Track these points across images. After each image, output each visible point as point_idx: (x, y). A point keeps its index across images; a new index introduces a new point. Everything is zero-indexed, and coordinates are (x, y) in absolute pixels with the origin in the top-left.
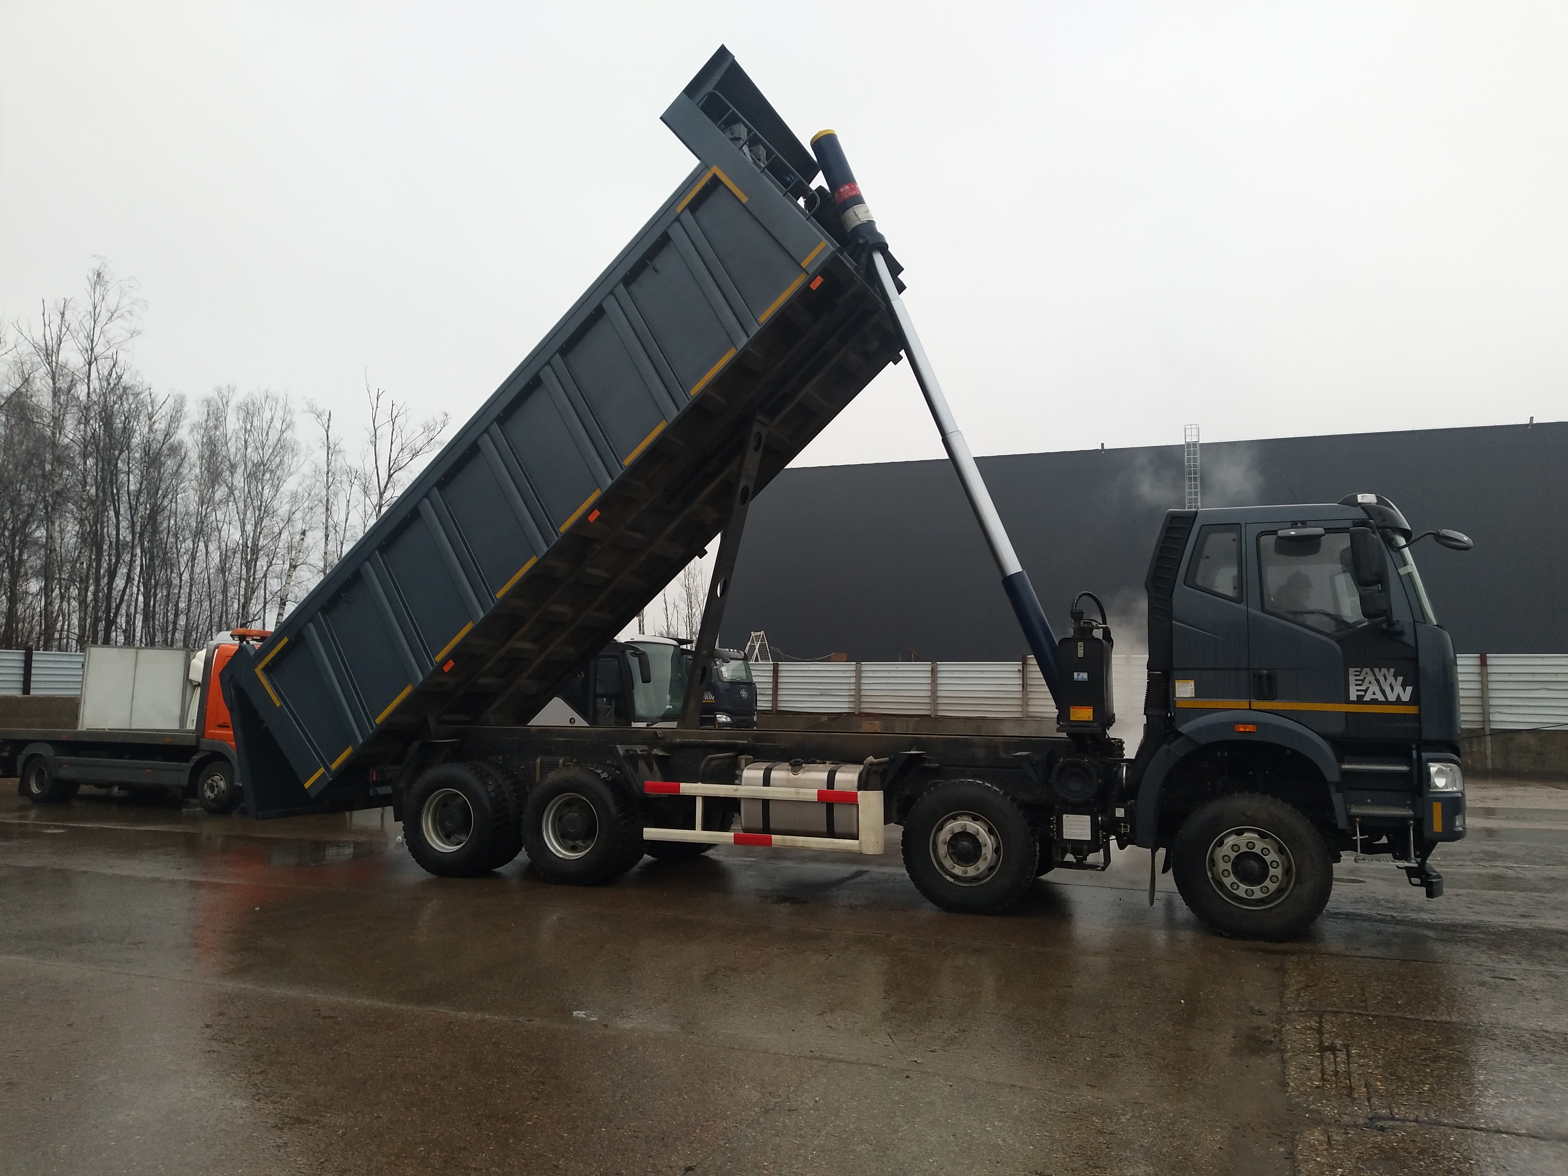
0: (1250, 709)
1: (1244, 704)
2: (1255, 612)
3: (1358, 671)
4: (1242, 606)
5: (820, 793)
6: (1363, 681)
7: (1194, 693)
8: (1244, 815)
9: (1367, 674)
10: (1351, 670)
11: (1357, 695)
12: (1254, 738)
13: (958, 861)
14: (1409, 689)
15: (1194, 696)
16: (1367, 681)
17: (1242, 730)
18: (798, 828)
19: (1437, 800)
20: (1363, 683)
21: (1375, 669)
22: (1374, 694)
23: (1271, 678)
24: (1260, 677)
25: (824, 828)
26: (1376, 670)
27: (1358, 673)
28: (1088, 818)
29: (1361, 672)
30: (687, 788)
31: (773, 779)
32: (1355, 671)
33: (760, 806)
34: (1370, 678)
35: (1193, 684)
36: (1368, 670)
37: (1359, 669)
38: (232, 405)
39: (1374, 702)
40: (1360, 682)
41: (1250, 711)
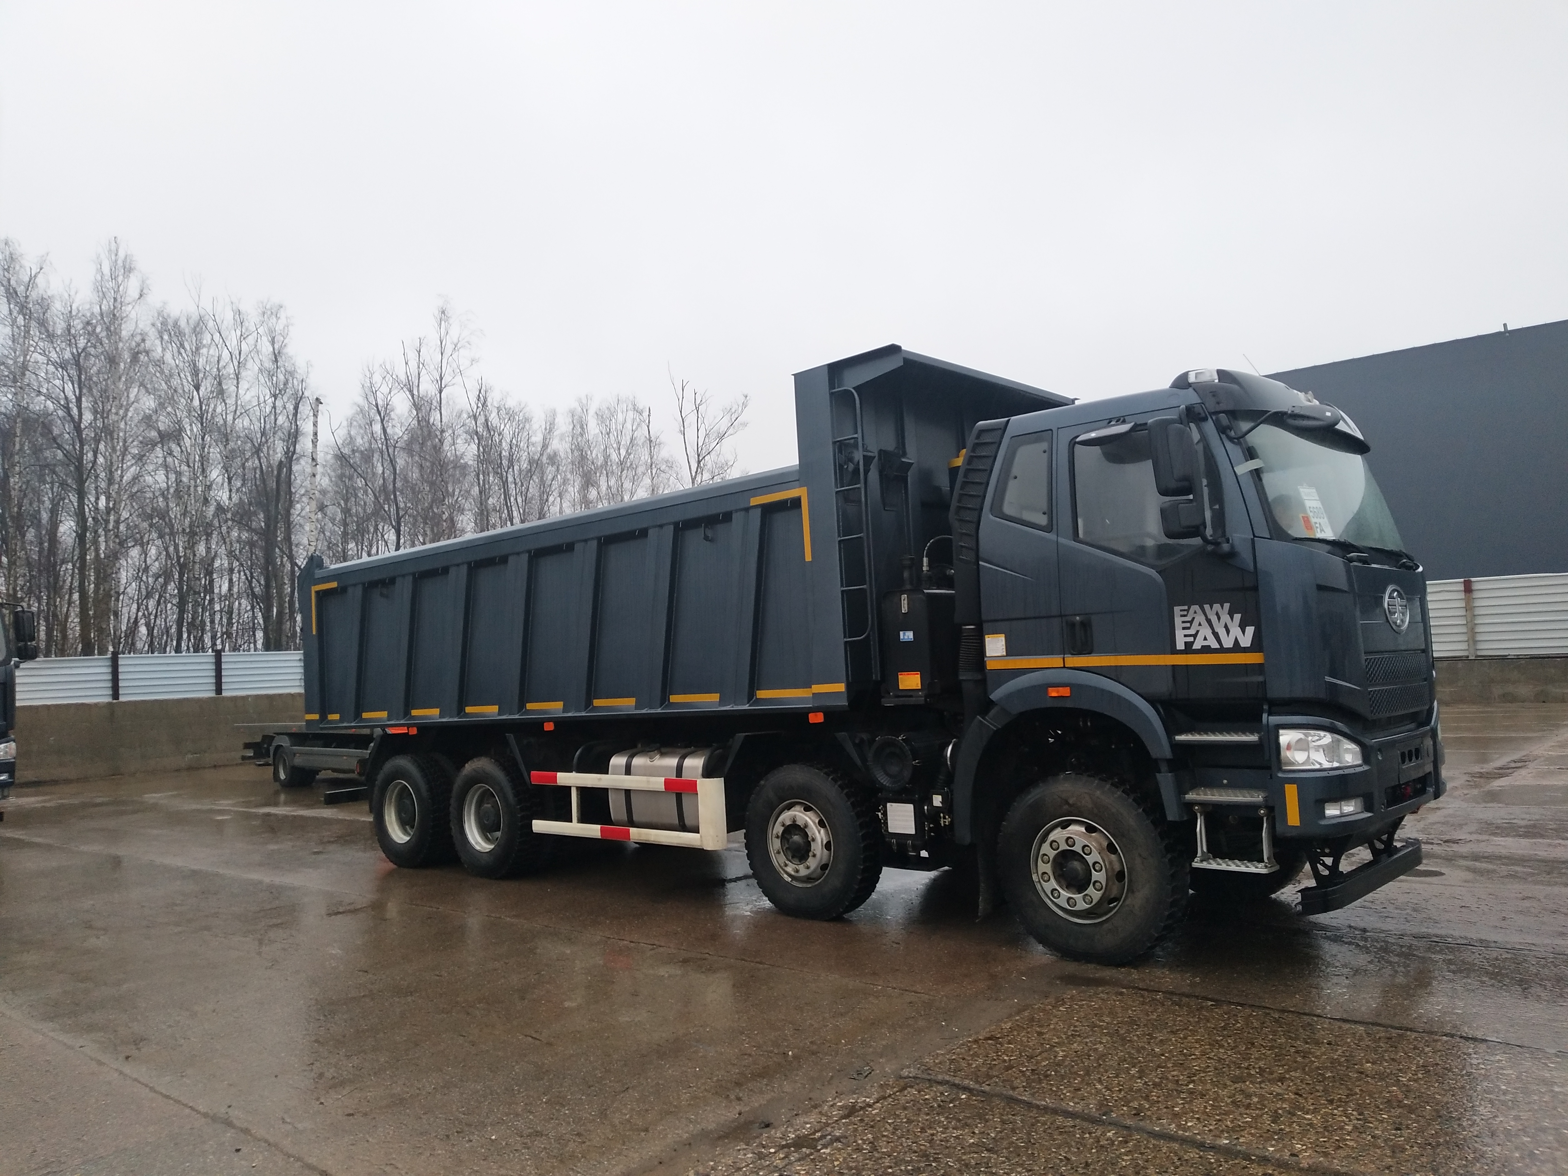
0: (1064, 667)
1: (1056, 661)
2: (1066, 542)
3: (1184, 610)
4: (1051, 536)
5: (667, 782)
6: (1191, 622)
7: (1004, 650)
8: (1067, 803)
9: (1195, 612)
10: (1177, 609)
11: (1186, 643)
12: (1069, 704)
13: (793, 857)
14: (1250, 630)
15: (1005, 654)
16: (1196, 623)
17: (1054, 694)
18: (655, 820)
19: (1292, 781)
20: (1191, 625)
21: (1205, 606)
22: (1205, 639)
23: (1086, 625)
24: (1072, 625)
25: (676, 821)
26: (1207, 607)
27: (1185, 613)
28: (910, 807)
29: (1188, 611)
30: (564, 778)
31: (634, 766)
32: (1181, 611)
33: (623, 796)
34: (1200, 618)
35: (1003, 639)
36: (1196, 607)
37: (1186, 607)
38: (592, 412)
39: (1206, 650)
40: (1188, 625)
41: (1064, 670)
